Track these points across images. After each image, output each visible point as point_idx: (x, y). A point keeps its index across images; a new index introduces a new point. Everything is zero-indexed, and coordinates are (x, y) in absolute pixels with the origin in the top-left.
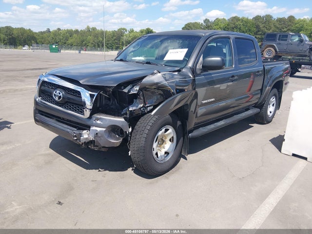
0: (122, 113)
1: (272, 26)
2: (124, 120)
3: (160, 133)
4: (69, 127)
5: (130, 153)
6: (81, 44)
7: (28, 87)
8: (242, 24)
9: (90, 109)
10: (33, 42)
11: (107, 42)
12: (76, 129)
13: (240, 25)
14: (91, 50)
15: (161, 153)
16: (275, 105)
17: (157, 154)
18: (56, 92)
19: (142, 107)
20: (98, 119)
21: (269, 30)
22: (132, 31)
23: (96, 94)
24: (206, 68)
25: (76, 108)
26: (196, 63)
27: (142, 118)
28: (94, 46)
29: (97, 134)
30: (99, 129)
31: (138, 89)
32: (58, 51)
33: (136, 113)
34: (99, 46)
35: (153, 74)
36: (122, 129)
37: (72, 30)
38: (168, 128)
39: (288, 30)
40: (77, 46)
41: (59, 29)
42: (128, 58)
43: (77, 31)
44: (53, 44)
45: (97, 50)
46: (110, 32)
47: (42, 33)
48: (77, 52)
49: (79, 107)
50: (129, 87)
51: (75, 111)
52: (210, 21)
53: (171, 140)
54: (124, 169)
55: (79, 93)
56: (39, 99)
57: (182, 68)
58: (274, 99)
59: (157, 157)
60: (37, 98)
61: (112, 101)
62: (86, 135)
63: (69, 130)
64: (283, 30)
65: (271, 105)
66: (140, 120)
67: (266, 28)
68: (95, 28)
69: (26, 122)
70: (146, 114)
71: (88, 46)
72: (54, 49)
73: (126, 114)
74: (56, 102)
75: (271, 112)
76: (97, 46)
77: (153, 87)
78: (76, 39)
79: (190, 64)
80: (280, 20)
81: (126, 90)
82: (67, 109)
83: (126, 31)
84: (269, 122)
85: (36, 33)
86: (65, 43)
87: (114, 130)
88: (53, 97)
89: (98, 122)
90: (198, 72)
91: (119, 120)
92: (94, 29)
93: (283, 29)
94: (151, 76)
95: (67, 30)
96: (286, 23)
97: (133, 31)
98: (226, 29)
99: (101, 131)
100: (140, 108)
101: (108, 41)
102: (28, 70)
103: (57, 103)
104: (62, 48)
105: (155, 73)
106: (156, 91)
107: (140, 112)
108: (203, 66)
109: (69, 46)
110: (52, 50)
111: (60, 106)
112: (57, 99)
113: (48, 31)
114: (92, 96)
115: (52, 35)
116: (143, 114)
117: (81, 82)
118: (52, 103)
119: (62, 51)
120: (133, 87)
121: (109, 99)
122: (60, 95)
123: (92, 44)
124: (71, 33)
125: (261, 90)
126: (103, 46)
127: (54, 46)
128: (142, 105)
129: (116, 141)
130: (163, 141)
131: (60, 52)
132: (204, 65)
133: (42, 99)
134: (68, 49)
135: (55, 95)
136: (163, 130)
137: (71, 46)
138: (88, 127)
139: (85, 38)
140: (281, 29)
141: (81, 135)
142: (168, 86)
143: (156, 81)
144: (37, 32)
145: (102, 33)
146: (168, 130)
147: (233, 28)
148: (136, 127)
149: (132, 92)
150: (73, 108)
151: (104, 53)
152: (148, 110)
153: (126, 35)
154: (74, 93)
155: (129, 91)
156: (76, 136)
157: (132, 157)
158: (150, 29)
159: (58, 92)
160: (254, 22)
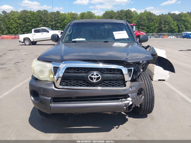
13: (29, 16)
18: (92, 75)
23: (133, 68)
29: (134, 98)
39: (58, 19)
52: (7, 12)
64: (56, 19)
67: (46, 18)
80: (53, 13)
82: (103, 87)
96: (56, 15)
111: (94, 86)
114: (130, 71)
135: (92, 78)
159: (95, 74)
160: (38, 14)
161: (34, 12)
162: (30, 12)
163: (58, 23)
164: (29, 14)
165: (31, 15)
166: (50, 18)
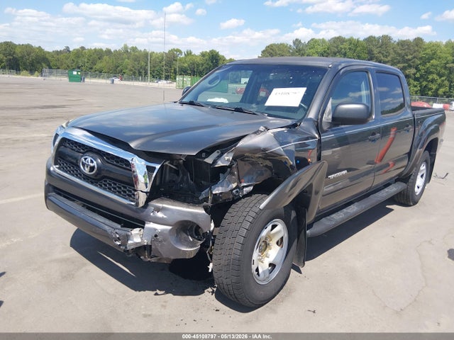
0: (200, 198)
1: (391, 51)
2: (204, 212)
3: (264, 233)
4: (107, 221)
5: (211, 266)
6: (115, 70)
7: (35, 135)
8: (347, 47)
9: (146, 193)
10: (44, 65)
11: (153, 69)
12: (119, 226)
13: (345, 49)
14: (128, 80)
15: (263, 267)
16: (425, 175)
17: (257, 270)
18: (85, 159)
19: (234, 189)
20: (158, 210)
21: (387, 57)
22: (189, 54)
23: (158, 167)
24: (338, 120)
25: (120, 188)
26: (322, 111)
27: (233, 206)
28: (134, 73)
29: (156, 236)
30: (159, 227)
31: (231, 158)
32: (81, 79)
33: (224, 198)
34: (140, 74)
35: (257, 132)
36: (198, 227)
37: (101, 50)
38: (276, 223)
39: (414, 57)
40: (108, 72)
41: (83, 48)
42: (200, 99)
43: (108, 52)
44: (73, 69)
45: (137, 80)
46: (157, 54)
47: (58, 53)
48: (109, 81)
49: (125, 187)
50: (215, 154)
51: (119, 193)
52: (303, 42)
53: (280, 243)
54: (198, 291)
55: (127, 164)
56: (54, 168)
57: (300, 121)
58: (424, 167)
59: (258, 274)
60: (51, 166)
61: (181, 176)
62: (137, 237)
63: (107, 228)
64: (407, 58)
65: (419, 177)
66: (230, 210)
67: (383, 54)
68: (136, 48)
69: (29, 197)
70: (240, 199)
71: (124, 73)
72: (75, 76)
73: (206, 200)
74: (85, 175)
75: (418, 187)
76: (137, 74)
77: (257, 155)
78: (107, 63)
79: (312, 115)
80: (403, 44)
81: (209, 160)
82: (105, 189)
83: (181, 52)
84: (415, 203)
85: (49, 53)
86: (91, 68)
87: (186, 228)
88: (79, 167)
89: (160, 215)
90: (325, 128)
91: (196, 212)
92: (134, 49)
93: (407, 55)
94: (253, 135)
95: (95, 49)
96: (412, 48)
97: (191, 53)
98: (325, 54)
99: (162, 231)
100: (232, 190)
101: (154, 67)
102: (35, 108)
103: (86, 178)
104: (86, 74)
105: (262, 132)
106: (260, 161)
107: (231, 197)
108: (333, 118)
109: (97, 72)
110: (72, 79)
111: (92, 183)
112: (87, 171)
113: (67, 49)
114: (150, 169)
115: (72, 57)
116: (236, 200)
117: (133, 145)
118: (77, 177)
119: (86, 80)
120: (222, 154)
121: (177, 172)
122: (92, 165)
123: (132, 70)
124: (99, 54)
125: (409, 154)
126: (146, 73)
127: (75, 73)
128: (234, 185)
129: (189, 249)
130: (267, 245)
131: (84, 81)
132: (336, 115)
133: (59, 168)
134: (95, 77)
135: (84, 164)
136: (269, 227)
137: (99, 73)
138: (140, 224)
139: (120, 62)
140: (403, 57)
141: (128, 237)
142: (283, 153)
143: (262, 146)
144: (51, 51)
145: (146, 55)
146: (276, 226)
147: (335, 54)
148: (224, 222)
149: (220, 164)
150: (115, 188)
151: (147, 83)
152: (245, 193)
153: (180, 60)
154: (118, 162)
155: (215, 162)
156: (119, 239)
157: (215, 275)
158: (215, 51)
159: (89, 159)
160: (365, 46)
161: (358, 41)
162: (351, 41)
163: (410, 66)
164: (346, 45)
165: (350, 49)
166: (392, 55)
